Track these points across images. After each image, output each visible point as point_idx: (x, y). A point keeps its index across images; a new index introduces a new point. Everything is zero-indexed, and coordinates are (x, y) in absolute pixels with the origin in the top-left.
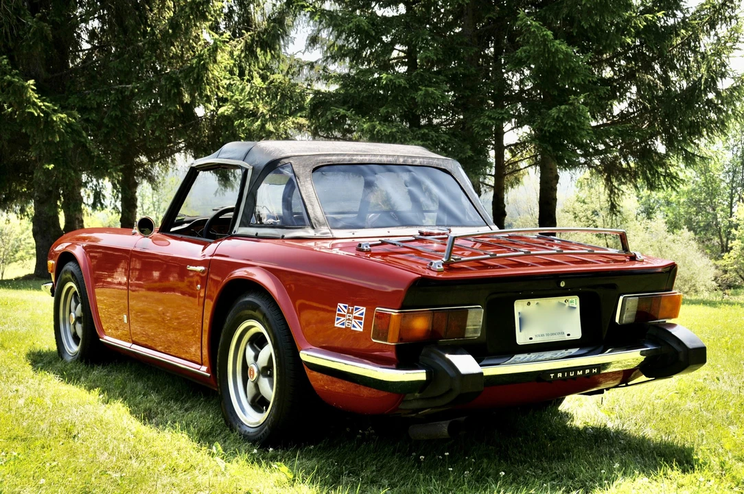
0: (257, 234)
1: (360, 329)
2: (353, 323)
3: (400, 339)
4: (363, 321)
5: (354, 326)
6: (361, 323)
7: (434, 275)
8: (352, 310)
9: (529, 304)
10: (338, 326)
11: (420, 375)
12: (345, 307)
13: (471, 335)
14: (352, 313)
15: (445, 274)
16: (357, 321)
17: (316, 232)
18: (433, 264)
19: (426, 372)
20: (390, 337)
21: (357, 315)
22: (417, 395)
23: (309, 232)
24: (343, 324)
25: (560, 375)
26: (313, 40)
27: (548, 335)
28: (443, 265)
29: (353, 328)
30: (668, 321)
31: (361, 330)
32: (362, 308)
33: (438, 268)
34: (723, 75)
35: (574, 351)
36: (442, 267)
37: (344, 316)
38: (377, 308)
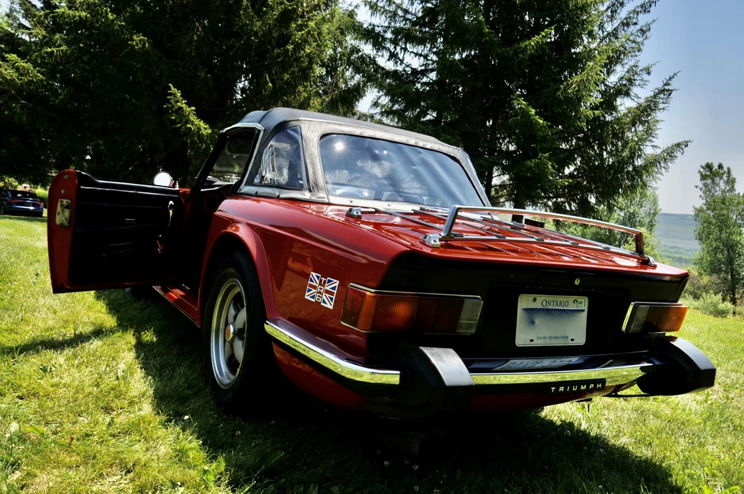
0: (257, 193)
1: (330, 306)
2: (324, 297)
3: (374, 327)
4: (334, 297)
5: (324, 302)
6: (332, 299)
7: (427, 250)
8: (325, 282)
9: (535, 300)
10: (308, 298)
11: (392, 377)
12: (318, 277)
13: (464, 331)
14: (324, 285)
15: (441, 252)
16: (327, 295)
17: (312, 195)
18: (428, 237)
19: (400, 374)
20: (360, 322)
21: (328, 288)
22: (387, 399)
23: (306, 195)
24: (313, 297)
25: (562, 389)
26: (376, 104)
27: (550, 338)
28: (440, 240)
29: (322, 304)
30: (668, 334)
31: (331, 308)
32: (335, 281)
33: (433, 242)
34: (639, 156)
35: (574, 360)
36: (438, 243)
37: (315, 287)
38: (351, 284)
